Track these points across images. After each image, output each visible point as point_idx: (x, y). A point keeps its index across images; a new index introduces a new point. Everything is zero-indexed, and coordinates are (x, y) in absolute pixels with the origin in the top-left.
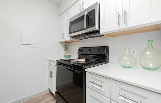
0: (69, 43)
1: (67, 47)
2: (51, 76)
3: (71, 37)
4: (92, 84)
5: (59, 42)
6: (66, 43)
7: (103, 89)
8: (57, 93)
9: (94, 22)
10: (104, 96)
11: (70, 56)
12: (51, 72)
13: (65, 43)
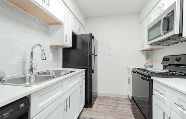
0: (153, 51)
1: (149, 55)
2: (129, 83)
3: (151, 44)
4: (157, 93)
5: (140, 51)
6: (148, 51)
7: (165, 98)
8: (133, 98)
9: (172, 25)
10: (165, 104)
11: (152, 66)
12: (129, 79)
13: (146, 51)
